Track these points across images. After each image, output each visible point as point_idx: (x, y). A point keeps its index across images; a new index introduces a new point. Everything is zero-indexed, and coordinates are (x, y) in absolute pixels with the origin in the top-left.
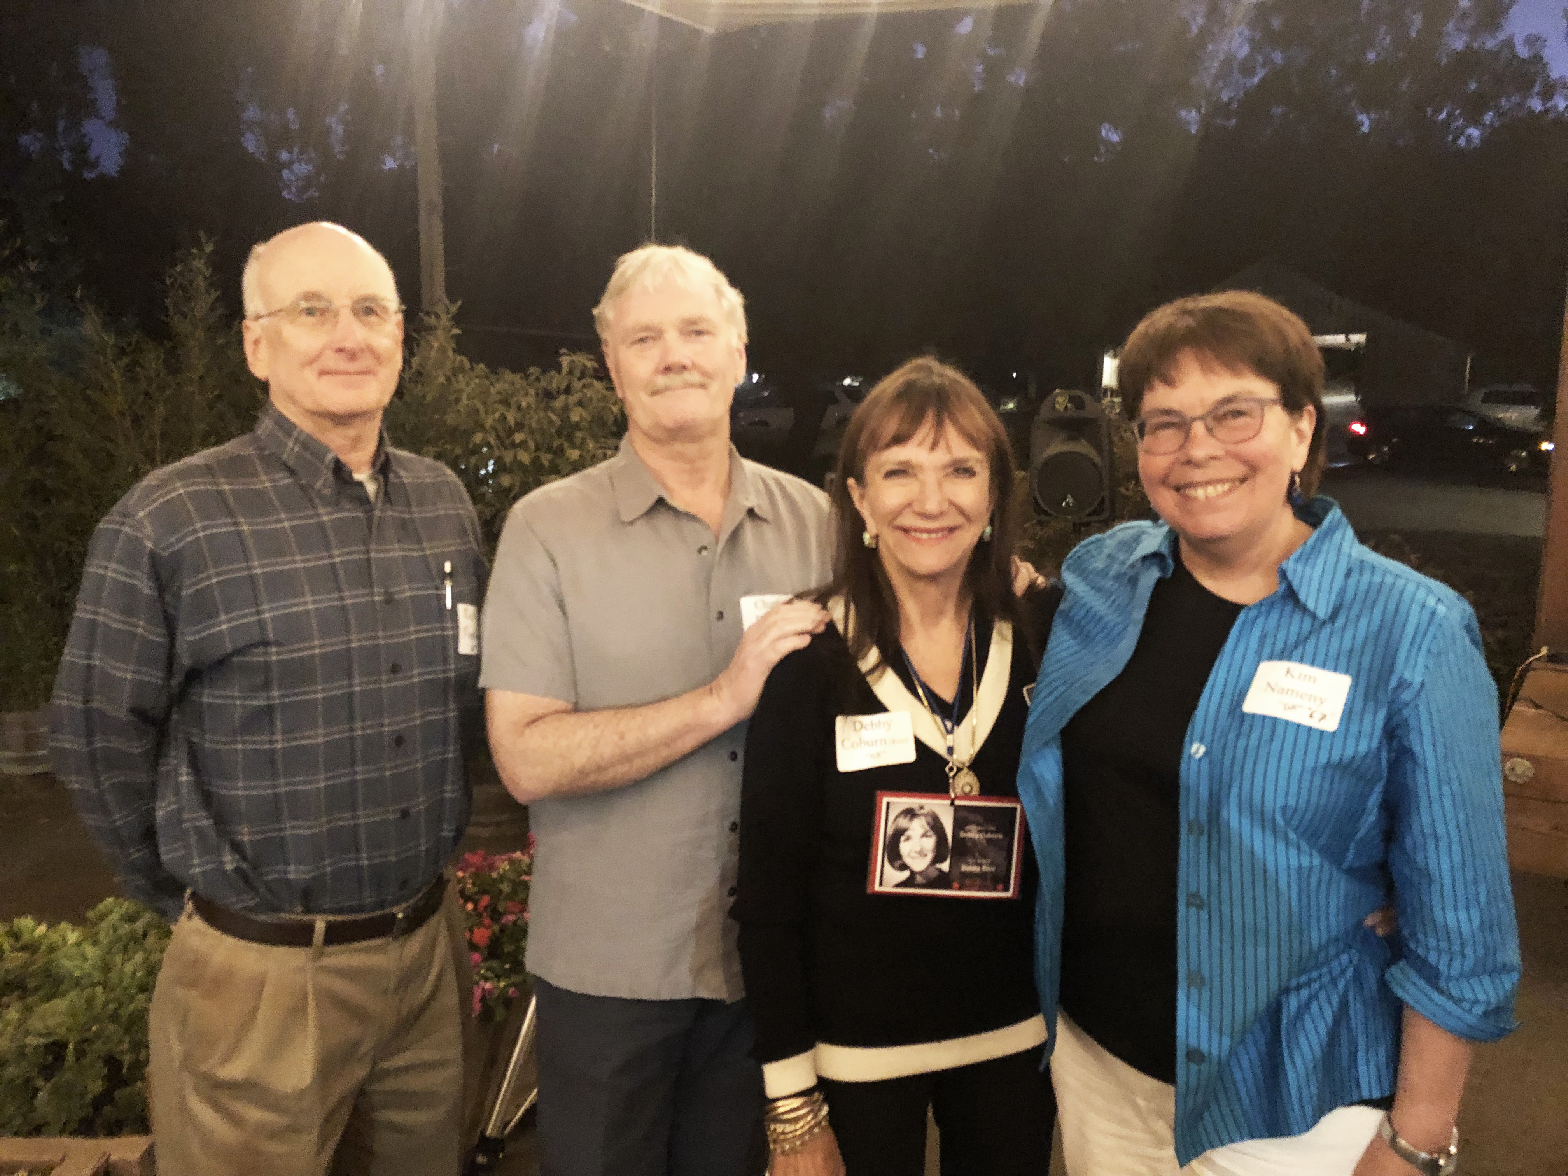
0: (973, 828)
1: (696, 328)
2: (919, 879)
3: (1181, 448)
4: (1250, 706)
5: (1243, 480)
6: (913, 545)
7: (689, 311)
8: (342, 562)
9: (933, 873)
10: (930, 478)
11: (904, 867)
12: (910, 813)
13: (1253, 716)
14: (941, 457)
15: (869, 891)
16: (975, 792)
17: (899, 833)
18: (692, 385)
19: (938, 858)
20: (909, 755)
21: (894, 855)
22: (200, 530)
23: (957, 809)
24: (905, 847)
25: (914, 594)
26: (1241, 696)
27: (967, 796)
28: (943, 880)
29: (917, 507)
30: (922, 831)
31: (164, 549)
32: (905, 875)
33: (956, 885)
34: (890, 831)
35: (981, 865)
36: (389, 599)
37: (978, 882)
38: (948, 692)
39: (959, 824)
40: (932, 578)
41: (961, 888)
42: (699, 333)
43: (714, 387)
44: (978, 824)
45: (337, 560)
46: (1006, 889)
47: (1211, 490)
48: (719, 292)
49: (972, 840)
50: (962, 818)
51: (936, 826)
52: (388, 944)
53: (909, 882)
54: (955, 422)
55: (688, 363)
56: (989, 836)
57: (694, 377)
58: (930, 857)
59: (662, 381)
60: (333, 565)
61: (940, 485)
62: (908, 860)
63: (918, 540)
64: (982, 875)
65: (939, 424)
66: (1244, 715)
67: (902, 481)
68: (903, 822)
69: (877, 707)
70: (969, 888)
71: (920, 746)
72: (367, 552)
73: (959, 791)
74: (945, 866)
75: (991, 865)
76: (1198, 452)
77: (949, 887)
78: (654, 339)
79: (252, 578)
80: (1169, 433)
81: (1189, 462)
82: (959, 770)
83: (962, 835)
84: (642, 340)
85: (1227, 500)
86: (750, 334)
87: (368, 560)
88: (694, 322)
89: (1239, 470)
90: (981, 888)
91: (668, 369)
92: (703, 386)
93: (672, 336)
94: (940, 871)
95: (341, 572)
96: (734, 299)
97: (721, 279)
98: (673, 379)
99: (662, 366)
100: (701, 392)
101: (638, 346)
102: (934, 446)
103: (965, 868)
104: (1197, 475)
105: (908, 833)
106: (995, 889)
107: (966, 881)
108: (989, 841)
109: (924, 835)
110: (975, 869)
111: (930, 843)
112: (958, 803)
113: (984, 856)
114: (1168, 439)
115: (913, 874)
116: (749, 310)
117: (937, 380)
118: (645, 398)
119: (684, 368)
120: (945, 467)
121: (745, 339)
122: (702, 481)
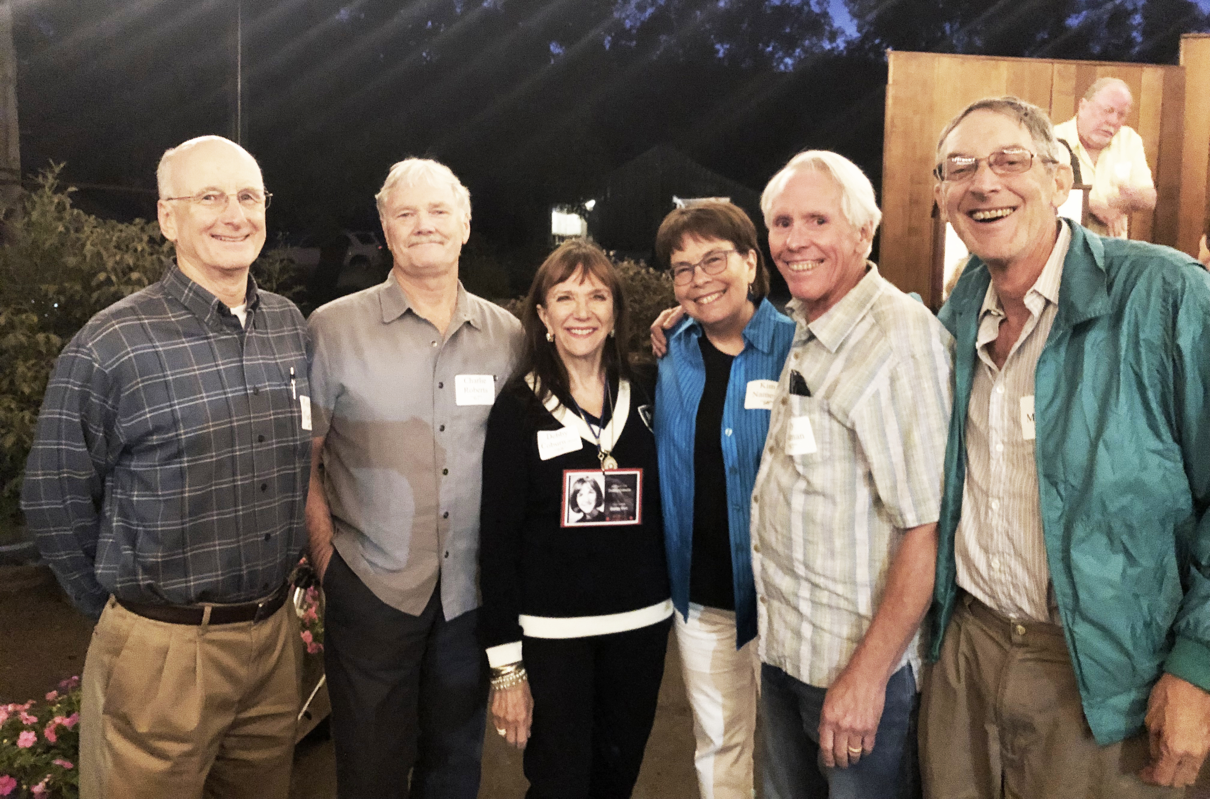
0: (615, 486)
1: (439, 209)
2: (588, 517)
3: (692, 280)
4: (748, 405)
5: (724, 291)
6: (573, 339)
7: (436, 200)
8: (224, 369)
9: (596, 513)
10: (582, 300)
11: (580, 511)
12: (582, 481)
13: (750, 410)
14: (587, 287)
15: (561, 526)
16: (616, 467)
17: (576, 492)
18: (435, 242)
19: (598, 504)
20: (579, 446)
21: (574, 504)
22: (129, 353)
23: (607, 477)
24: (580, 500)
25: (576, 366)
26: (743, 401)
27: (610, 470)
28: (601, 517)
29: (575, 316)
30: (588, 490)
31: (106, 368)
32: (581, 515)
33: (608, 518)
34: (572, 492)
35: (620, 506)
36: (256, 392)
37: (619, 516)
38: (597, 413)
39: (608, 485)
40: (585, 357)
41: (611, 520)
42: (441, 213)
43: (449, 244)
44: (618, 484)
45: (222, 367)
46: (634, 519)
47: (709, 298)
48: (454, 189)
49: (616, 494)
50: (610, 481)
51: (596, 487)
52: (250, 626)
53: (583, 519)
54: (592, 270)
55: (433, 229)
56: (624, 490)
57: (437, 237)
58: (593, 504)
59: (415, 239)
60: (218, 371)
61: (587, 304)
62: (581, 506)
63: (575, 335)
64: (622, 512)
65: (585, 272)
66: (746, 410)
67: (565, 302)
68: (578, 486)
69: (559, 426)
70: (615, 520)
71: (584, 441)
72: (242, 361)
73: (607, 468)
74: (602, 509)
75: (626, 506)
76: (700, 281)
77: (604, 520)
78: (412, 215)
79: (166, 383)
80: (685, 273)
81: (697, 287)
82: (606, 455)
83: (610, 491)
84: (405, 215)
85: (716, 303)
86: (473, 214)
87: (242, 365)
88: (436, 206)
89: (721, 287)
90: (622, 519)
91: (419, 233)
92: (442, 243)
93: (424, 214)
94: (599, 512)
95: (224, 375)
96: (464, 193)
97: (456, 181)
98: (424, 238)
99: (417, 231)
100: (440, 246)
101: (401, 218)
102: (582, 282)
103: (612, 509)
104: (702, 292)
105: (581, 492)
106: (629, 519)
107: (613, 516)
108: (624, 493)
109: (590, 492)
110: (617, 509)
111: (594, 496)
112: (607, 473)
113: (622, 501)
114: (686, 276)
115: (585, 514)
116: (472, 199)
117: (584, 250)
118: (405, 250)
119: (430, 232)
120: (590, 294)
121: (470, 217)
122: (439, 302)
